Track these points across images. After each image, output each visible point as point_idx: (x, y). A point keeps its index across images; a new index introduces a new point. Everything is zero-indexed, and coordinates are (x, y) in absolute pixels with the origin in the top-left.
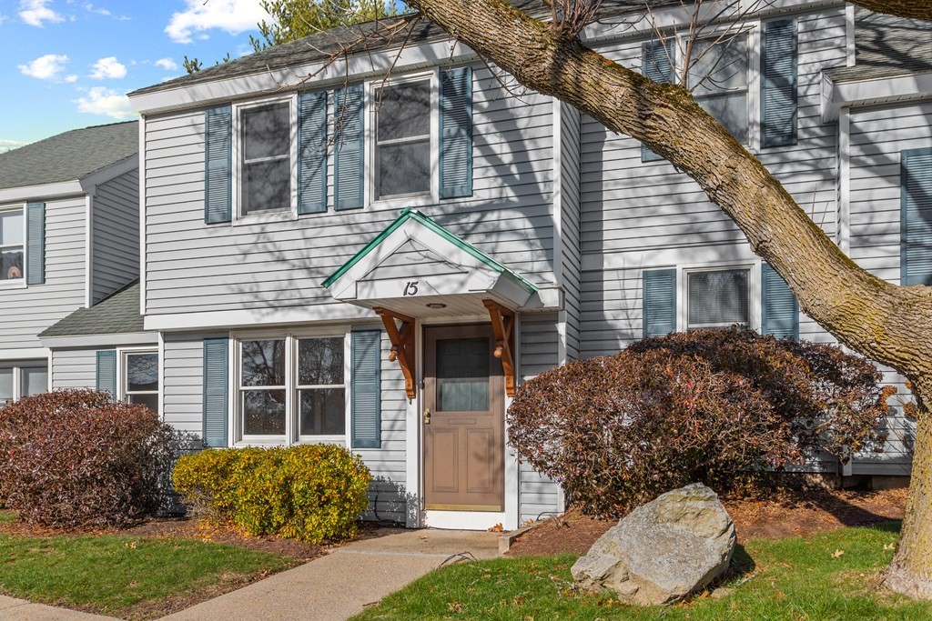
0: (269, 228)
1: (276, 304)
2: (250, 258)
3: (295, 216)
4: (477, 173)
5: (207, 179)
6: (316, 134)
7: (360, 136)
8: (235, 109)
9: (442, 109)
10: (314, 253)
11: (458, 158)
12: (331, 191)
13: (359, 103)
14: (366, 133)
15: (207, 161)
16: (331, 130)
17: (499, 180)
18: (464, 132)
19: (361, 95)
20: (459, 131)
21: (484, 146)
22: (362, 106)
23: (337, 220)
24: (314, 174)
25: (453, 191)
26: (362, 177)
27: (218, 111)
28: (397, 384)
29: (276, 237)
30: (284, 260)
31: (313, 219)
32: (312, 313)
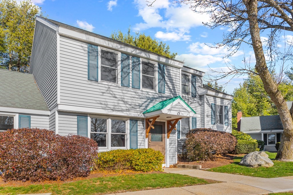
0: (111, 87)
1: (114, 109)
2: (104, 94)
3: (120, 86)
4: (166, 89)
5: (88, 66)
6: (127, 66)
7: (139, 71)
8: (99, 48)
9: (158, 72)
10: (125, 97)
11: (162, 84)
12: (131, 82)
13: (139, 63)
14: (141, 71)
15: (89, 60)
16: (131, 66)
17: (170, 92)
18: (163, 79)
19: (139, 61)
20: (162, 79)
21: (167, 83)
22: (139, 64)
23: (132, 90)
24: (126, 76)
25: (161, 92)
26: (140, 81)
27: (93, 46)
28: (141, 134)
29: (113, 90)
30: (116, 97)
31: (125, 88)
32: (125, 114)
